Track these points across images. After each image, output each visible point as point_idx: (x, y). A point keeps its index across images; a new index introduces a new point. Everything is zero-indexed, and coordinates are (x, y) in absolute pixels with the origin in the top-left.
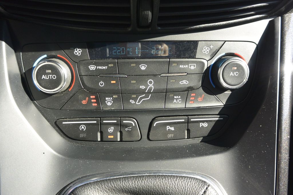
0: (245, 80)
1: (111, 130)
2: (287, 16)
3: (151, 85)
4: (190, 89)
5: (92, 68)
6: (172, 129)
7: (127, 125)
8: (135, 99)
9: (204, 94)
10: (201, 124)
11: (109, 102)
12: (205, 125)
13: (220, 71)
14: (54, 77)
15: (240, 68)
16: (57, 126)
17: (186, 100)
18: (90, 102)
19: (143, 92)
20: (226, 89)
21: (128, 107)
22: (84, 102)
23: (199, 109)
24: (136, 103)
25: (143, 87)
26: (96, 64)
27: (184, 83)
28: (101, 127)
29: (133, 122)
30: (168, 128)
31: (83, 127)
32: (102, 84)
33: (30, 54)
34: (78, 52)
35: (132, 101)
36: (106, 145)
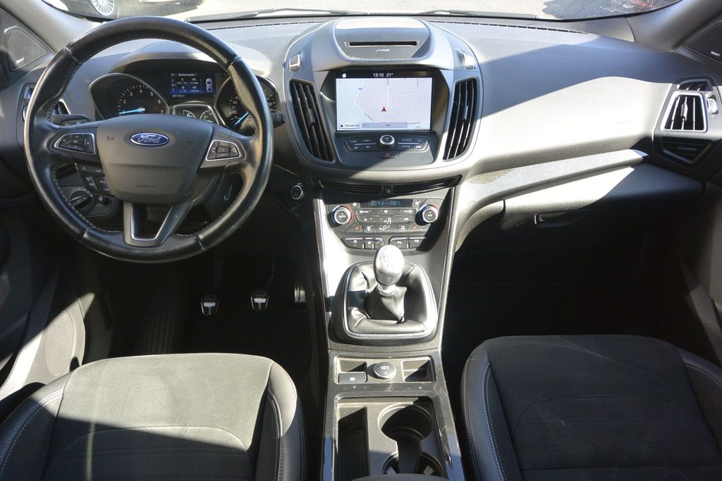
0: (436, 218)
1: (369, 243)
2: (457, 186)
3: (390, 220)
4: (409, 223)
5: (361, 212)
6: (401, 243)
7: (377, 241)
8: (382, 227)
9: (417, 225)
10: (415, 241)
11: (369, 228)
12: (418, 241)
13: (424, 213)
14: (345, 216)
15: (433, 213)
16: (343, 241)
17: (407, 228)
18: (359, 229)
19: (386, 224)
20: (427, 223)
21: (378, 231)
22: (356, 229)
23: (414, 233)
24: (382, 229)
25: (385, 221)
26: (363, 210)
27: (407, 219)
28: (364, 242)
29: (381, 239)
30: (398, 242)
31: (355, 242)
32: (365, 220)
33: (331, 205)
34: (355, 204)
35: (380, 228)
36: (366, 251)
